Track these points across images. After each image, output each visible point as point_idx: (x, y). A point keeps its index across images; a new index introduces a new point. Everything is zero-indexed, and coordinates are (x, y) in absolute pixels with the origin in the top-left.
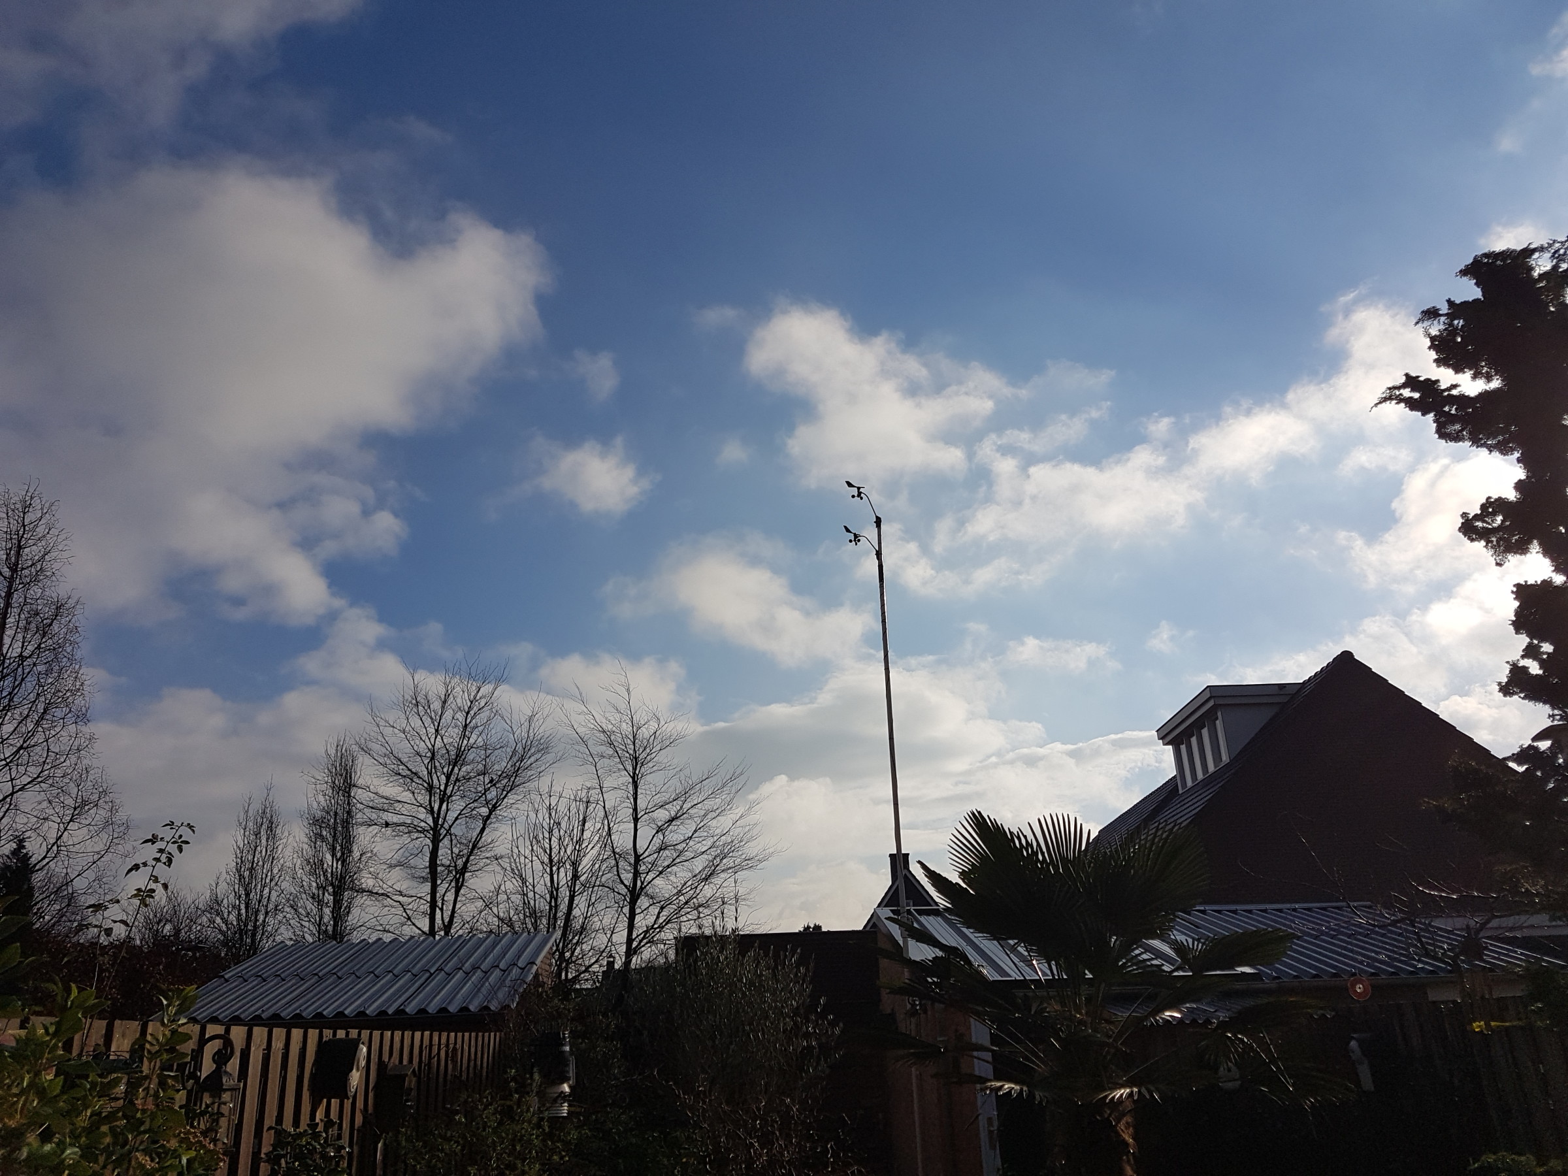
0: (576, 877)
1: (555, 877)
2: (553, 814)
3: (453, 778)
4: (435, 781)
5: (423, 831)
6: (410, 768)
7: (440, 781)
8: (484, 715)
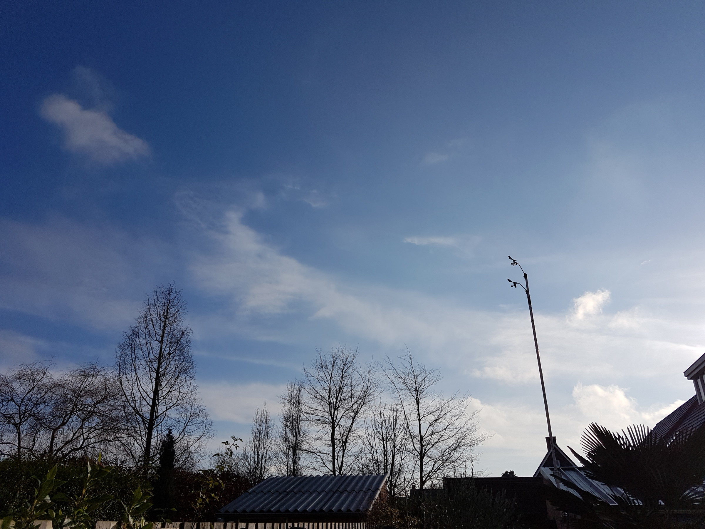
0: (394, 446)
1: (385, 446)
2: (382, 417)
3: (339, 399)
4: (332, 401)
5: (328, 423)
6: (321, 394)
7: (333, 400)
8: (350, 371)
